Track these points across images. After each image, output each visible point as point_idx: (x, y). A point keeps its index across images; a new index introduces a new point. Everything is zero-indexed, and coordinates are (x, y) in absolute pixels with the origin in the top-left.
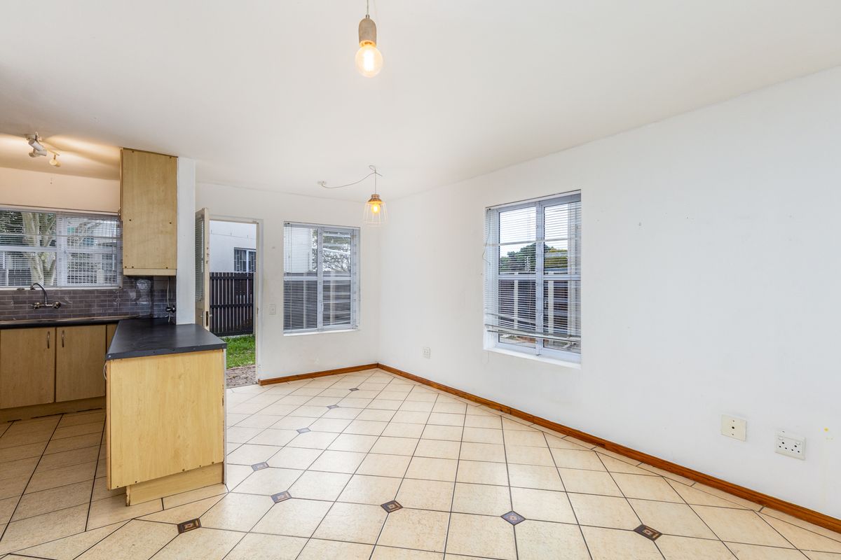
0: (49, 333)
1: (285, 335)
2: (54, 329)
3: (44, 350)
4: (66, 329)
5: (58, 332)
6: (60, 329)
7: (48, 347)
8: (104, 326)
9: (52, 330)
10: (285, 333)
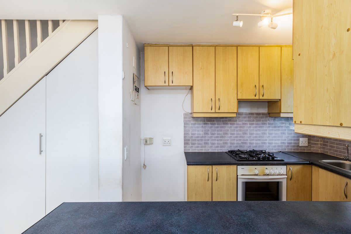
0: (347, 183)
7: (347, 198)
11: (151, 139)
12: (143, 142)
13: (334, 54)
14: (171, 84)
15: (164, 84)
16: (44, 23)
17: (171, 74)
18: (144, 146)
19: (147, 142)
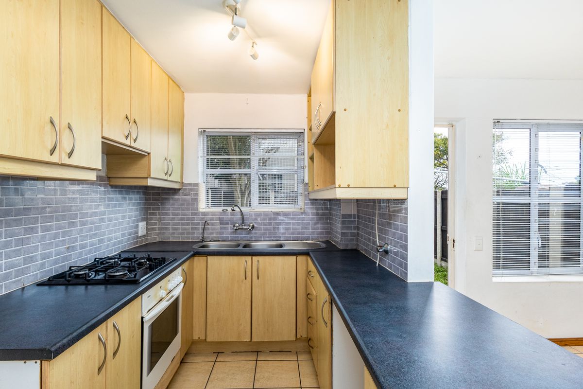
0: (246, 261)
1: (495, 280)
2: (250, 257)
3: (242, 282)
4: (261, 258)
5: (253, 260)
6: (255, 258)
7: (246, 279)
8: (295, 257)
9: (248, 258)
10: (494, 276)
13: (387, 125)
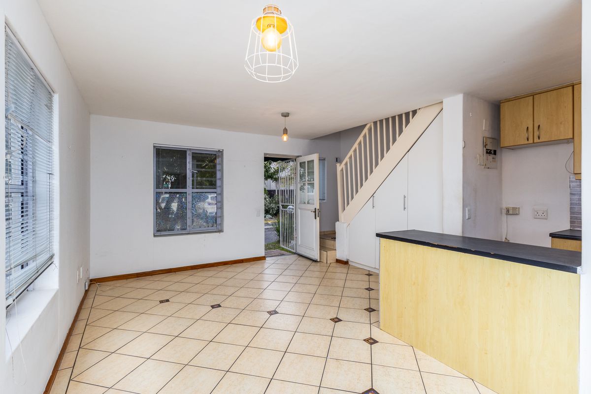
11: (514, 209)
12: (504, 211)
14: (536, 140)
15: (526, 142)
16: (407, 114)
17: (536, 128)
18: (507, 217)
19: (511, 212)
